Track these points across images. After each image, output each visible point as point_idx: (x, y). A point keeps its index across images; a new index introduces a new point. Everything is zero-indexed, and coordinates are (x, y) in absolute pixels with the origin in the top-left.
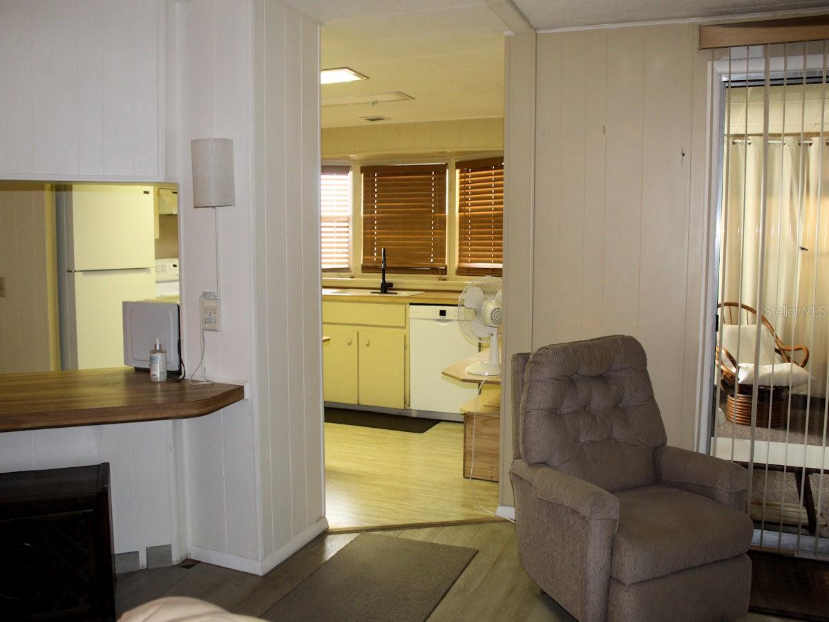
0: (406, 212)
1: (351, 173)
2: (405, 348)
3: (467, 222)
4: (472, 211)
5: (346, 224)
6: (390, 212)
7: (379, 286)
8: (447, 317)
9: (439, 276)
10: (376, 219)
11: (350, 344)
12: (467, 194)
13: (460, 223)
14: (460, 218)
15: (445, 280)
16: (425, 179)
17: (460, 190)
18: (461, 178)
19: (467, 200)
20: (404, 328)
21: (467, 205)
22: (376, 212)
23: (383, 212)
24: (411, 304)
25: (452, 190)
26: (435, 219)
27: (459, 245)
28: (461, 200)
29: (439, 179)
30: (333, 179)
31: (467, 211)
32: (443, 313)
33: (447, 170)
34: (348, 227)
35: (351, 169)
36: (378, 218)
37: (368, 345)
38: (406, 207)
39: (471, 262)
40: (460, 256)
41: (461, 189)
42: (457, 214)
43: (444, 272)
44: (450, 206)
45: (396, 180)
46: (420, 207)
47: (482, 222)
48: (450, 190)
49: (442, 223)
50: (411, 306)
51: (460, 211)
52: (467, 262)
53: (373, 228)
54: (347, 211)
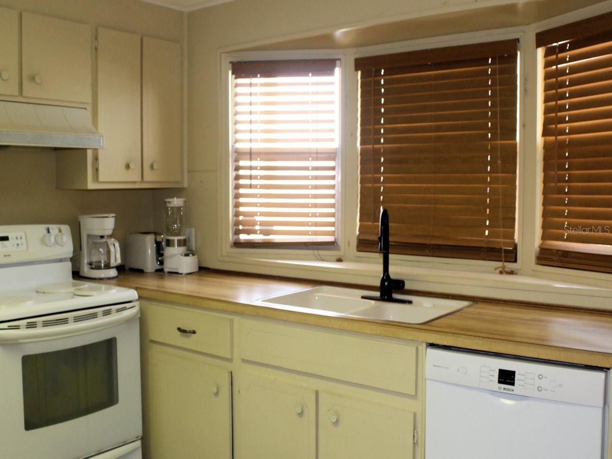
0: (439, 138)
1: (337, 70)
2: (415, 444)
3: (562, 156)
4: (573, 131)
5: (331, 164)
6: (407, 140)
7: (377, 283)
8: (517, 388)
9: (499, 264)
10: (384, 155)
11: (301, 414)
12: (563, 97)
13: (546, 159)
14: (547, 147)
15: (512, 273)
16: (476, 74)
17: (545, 90)
18: (547, 65)
19: (562, 108)
20: (415, 397)
21: (562, 120)
22: (382, 141)
23: (395, 141)
24: (432, 345)
25: (529, 92)
26: (492, 151)
27: (544, 204)
28: (547, 111)
29: (502, 72)
30: (307, 84)
31: (562, 132)
32: (507, 377)
33: (519, 53)
34: (333, 168)
35: (338, 62)
36: (386, 153)
37: (336, 423)
38: (438, 129)
39: (570, 239)
40: (544, 227)
41: (547, 88)
42: (540, 140)
43: (511, 255)
44: (523, 126)
45: (420, 79)
46: (463, 128)
47: (597, 154)
48: (525, 91)
49: (508, 159)
50: (432, 352)
51: (545, 133)
52: (560, 238)
53: (378, 171)
54: (332, 140)
